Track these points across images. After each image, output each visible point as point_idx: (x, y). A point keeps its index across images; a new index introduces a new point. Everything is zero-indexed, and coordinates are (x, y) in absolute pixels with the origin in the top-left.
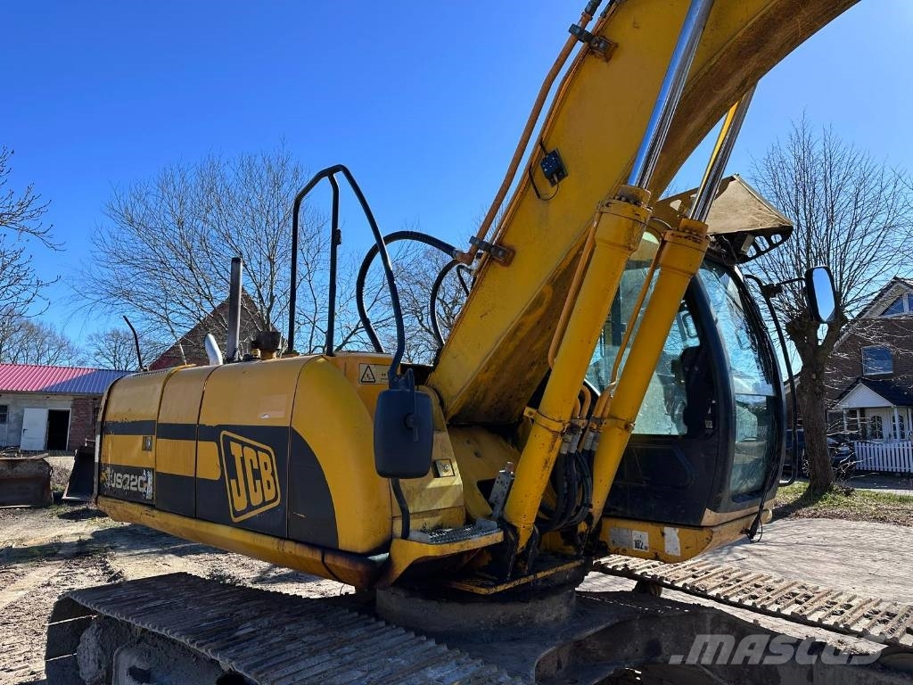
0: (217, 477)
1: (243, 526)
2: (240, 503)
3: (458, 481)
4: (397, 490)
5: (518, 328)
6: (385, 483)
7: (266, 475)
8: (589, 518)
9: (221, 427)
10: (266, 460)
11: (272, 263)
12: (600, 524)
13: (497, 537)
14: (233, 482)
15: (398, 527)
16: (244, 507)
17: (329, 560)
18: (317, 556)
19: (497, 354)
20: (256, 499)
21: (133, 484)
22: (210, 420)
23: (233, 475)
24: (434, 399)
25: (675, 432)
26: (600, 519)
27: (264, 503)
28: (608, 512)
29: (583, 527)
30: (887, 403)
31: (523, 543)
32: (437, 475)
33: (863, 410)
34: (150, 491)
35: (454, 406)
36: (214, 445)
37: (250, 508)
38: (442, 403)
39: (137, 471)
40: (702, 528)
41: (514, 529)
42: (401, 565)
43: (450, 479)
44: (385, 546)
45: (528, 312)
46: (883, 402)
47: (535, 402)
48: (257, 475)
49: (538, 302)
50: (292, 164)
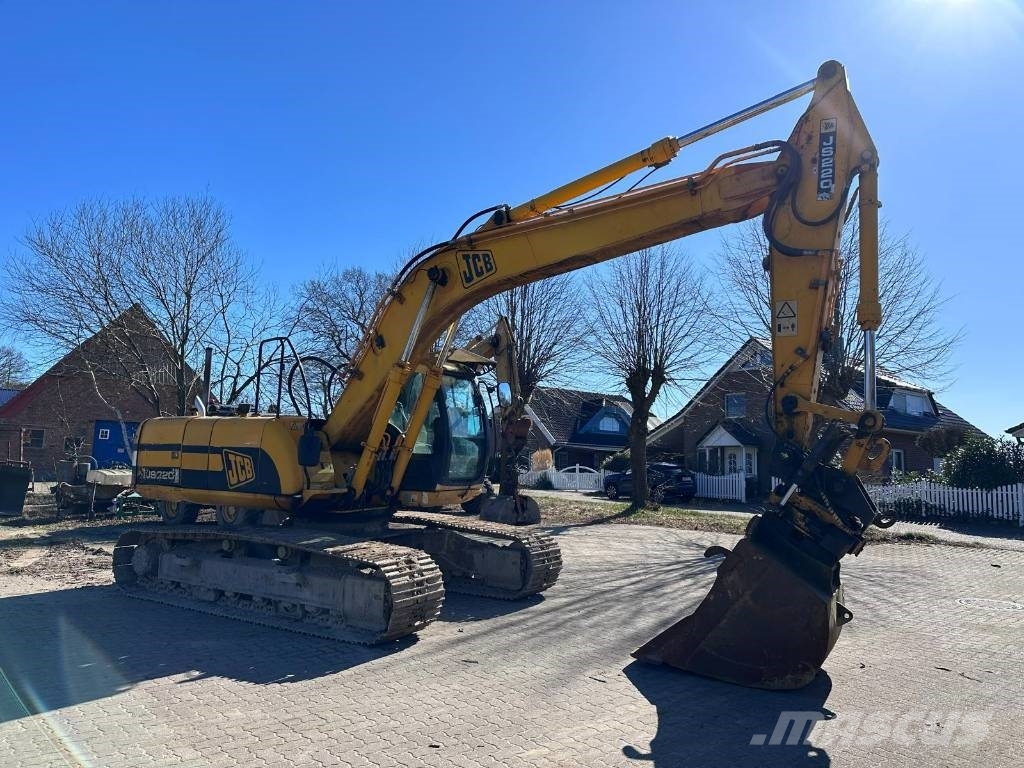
0: (221, 469)
1: (235, 490)
2: (234, 481)
3: (332, 471)
4: (305, 471)
5: (363, 408)
6: (300, 468)
7: (247, 468)
8: (392, 489)
9: (223, 448)
10: (248, 462)
11: (189, 296)
12: (398, 493)
13: (346, 490)
14: (230, 472)
15: (306, 486)
16: (235, 482)
17: (277, 499)
18: (273, 498)
19: (353, 419)
20: (242, 478)
21: (165, 476)
22: (216, 445)
23: (230, 468)
24: (324, 437)
25: (430, 452)
26: (399, 490)
27: (247, 480)
28: (402, 487)
29: (389, 493)
30: (738, 443)
31: (358, 496)
32: (323, 468)
33: (723, 448)
34: (177, 478)
35: (333, 441)
36: (219, 456)
37: (239, 482)
38: (328, 439)
39: (169, 469)
40: (435, 491)
41: (355, 490)
42: (306, 498)
43: (330, 470)
44: (300, 493)
45: (367, 402)
46: (735, 442)
47: (366, 440)
48: (243, 468)
49: (372, 397)
50: (214, 209)
